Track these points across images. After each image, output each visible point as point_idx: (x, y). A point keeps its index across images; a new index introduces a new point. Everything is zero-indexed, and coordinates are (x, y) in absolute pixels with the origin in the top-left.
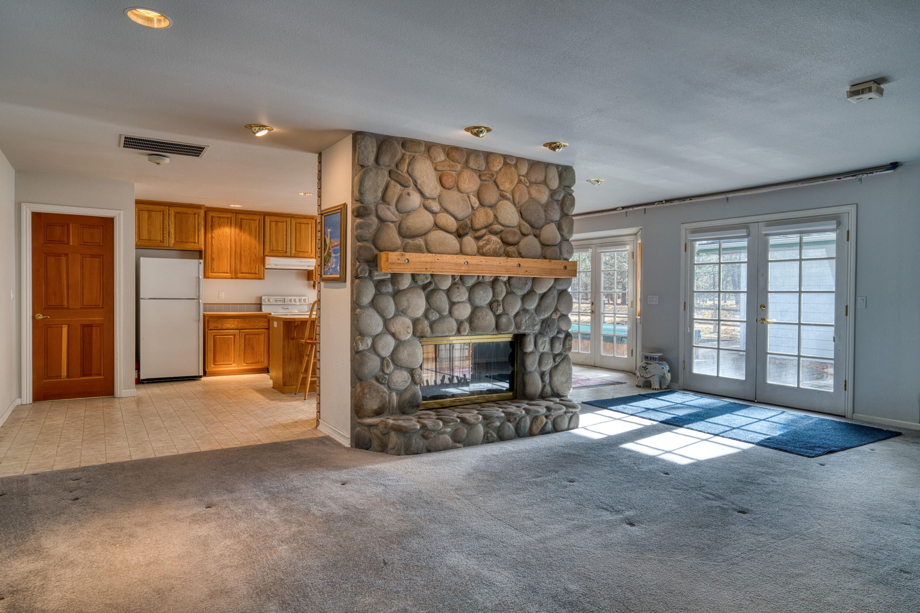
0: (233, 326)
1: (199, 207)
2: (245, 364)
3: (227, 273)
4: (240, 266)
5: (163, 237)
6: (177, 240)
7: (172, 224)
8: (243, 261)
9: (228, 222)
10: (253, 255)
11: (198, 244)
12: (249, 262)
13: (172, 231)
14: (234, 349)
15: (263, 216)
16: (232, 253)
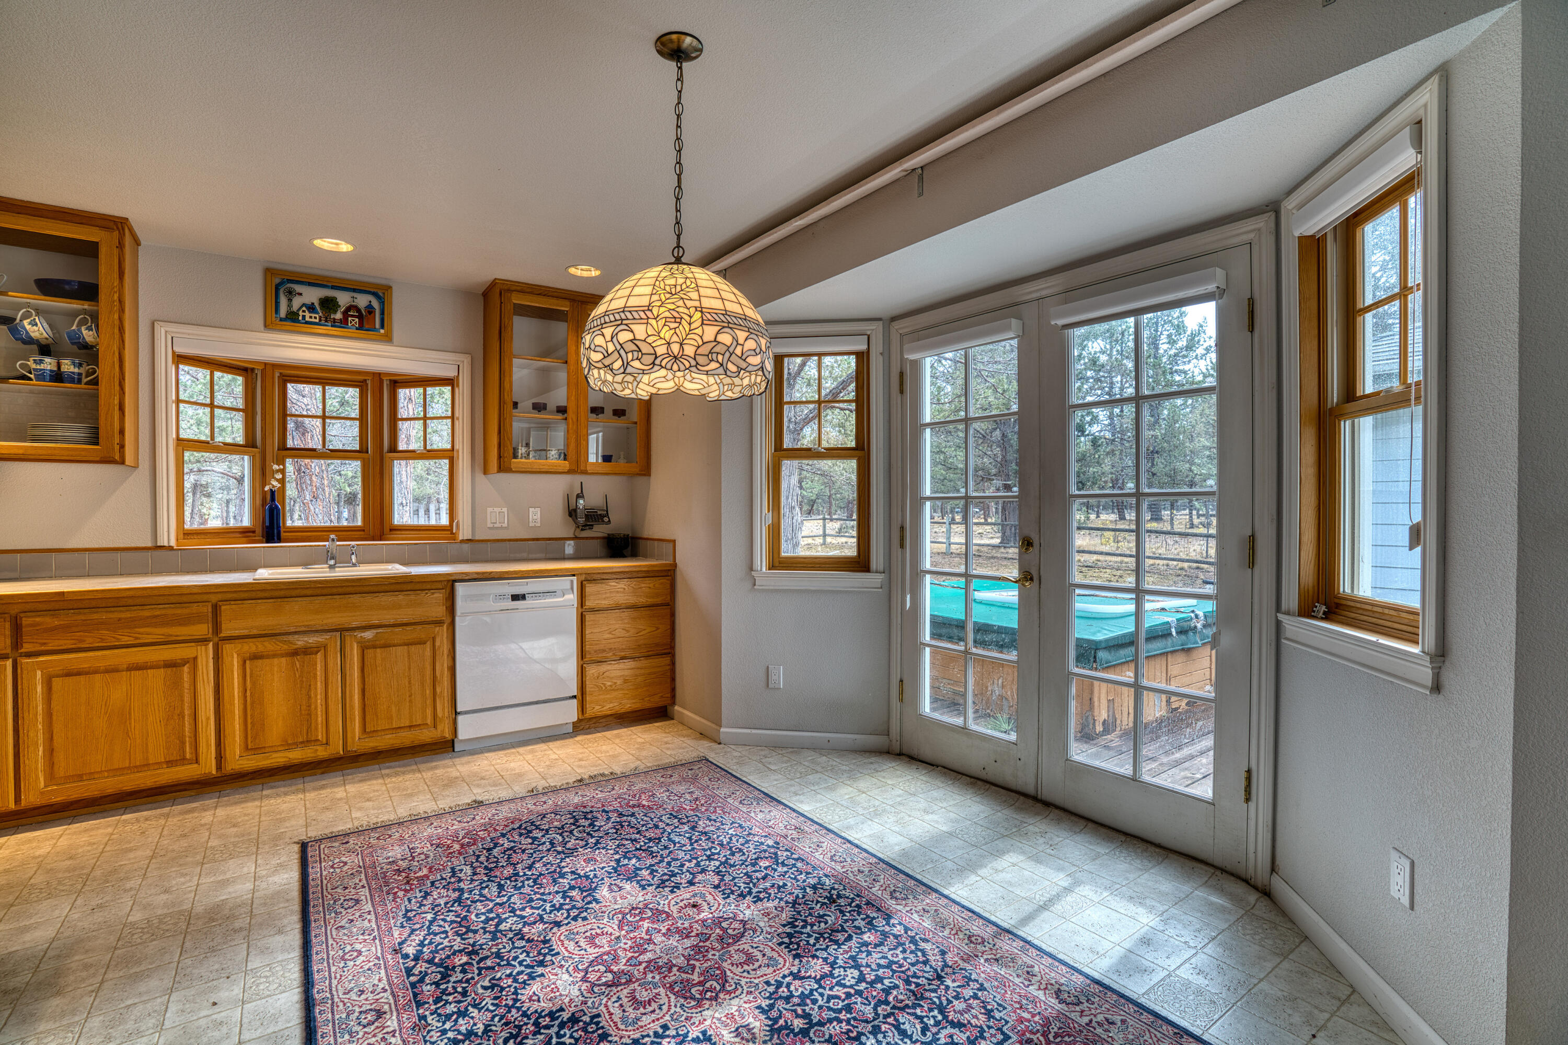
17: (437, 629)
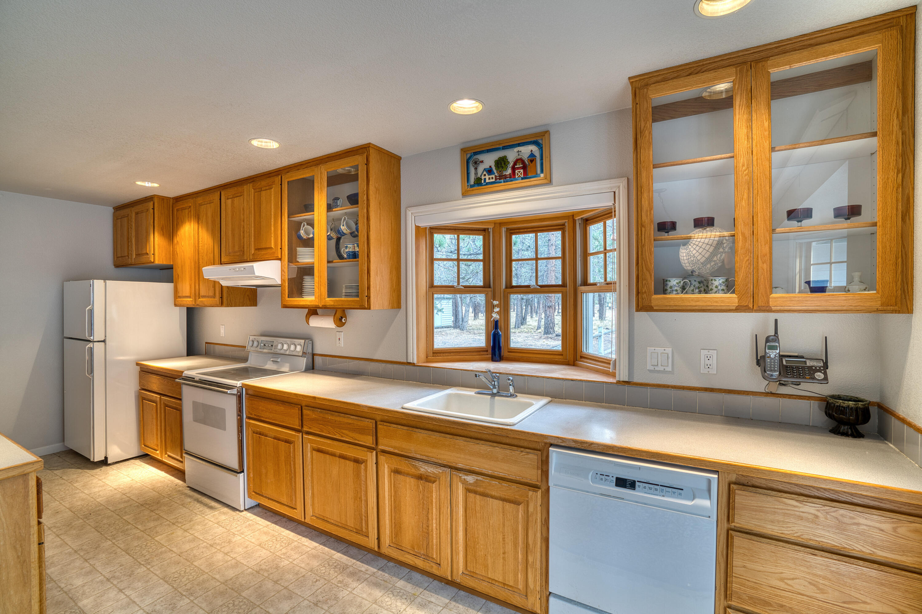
0: (156, 388)
1: (151, 199)
3: (189, 297)
4: (199, 284)
5: (128, 251)
6: (137, 253)
7: (133, 231)
9: (188, 214)
11: (150, 254)
14: (157, 425)
15: (219, 193)
16: (192, 263)
17: (531, 493)
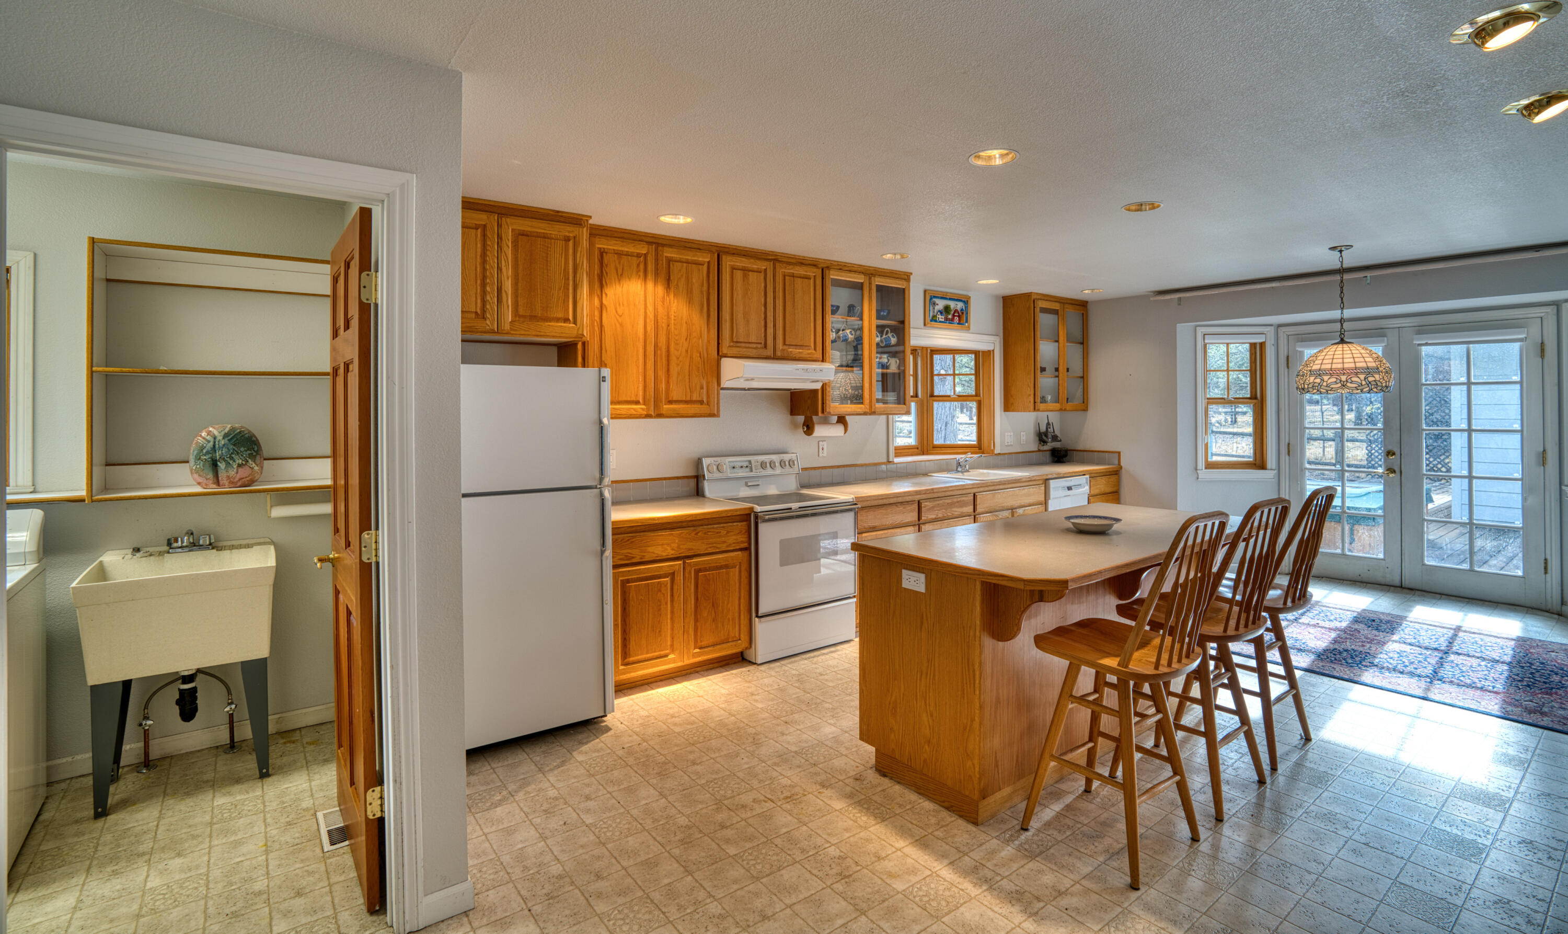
0: (669, 552)
1: (577, 220)
2: (697, 650)
3: (637, 403)
4: (668, 382)
5: (484, 302)
6: (521, 312)
7: (507, 269)
8: (674, 370)
9: (638, 265)
10: (696, 355)
11: (575, 323)
12: (687, 371)
13: (508, 285)
14: (672, 612)
15: (716, 255)
16: (648, 348)
